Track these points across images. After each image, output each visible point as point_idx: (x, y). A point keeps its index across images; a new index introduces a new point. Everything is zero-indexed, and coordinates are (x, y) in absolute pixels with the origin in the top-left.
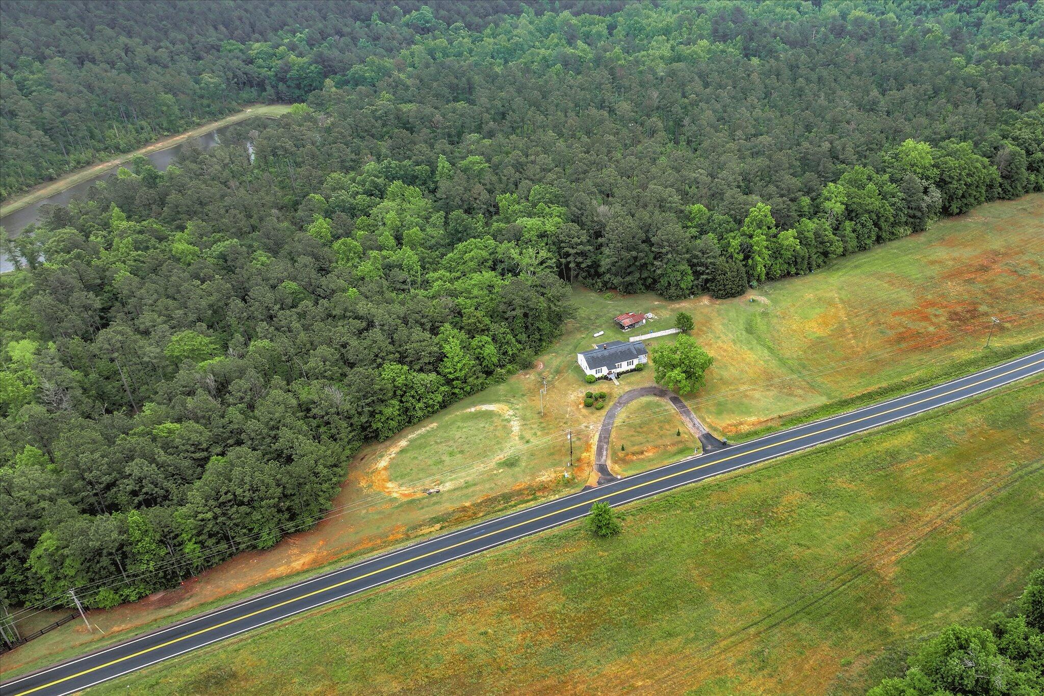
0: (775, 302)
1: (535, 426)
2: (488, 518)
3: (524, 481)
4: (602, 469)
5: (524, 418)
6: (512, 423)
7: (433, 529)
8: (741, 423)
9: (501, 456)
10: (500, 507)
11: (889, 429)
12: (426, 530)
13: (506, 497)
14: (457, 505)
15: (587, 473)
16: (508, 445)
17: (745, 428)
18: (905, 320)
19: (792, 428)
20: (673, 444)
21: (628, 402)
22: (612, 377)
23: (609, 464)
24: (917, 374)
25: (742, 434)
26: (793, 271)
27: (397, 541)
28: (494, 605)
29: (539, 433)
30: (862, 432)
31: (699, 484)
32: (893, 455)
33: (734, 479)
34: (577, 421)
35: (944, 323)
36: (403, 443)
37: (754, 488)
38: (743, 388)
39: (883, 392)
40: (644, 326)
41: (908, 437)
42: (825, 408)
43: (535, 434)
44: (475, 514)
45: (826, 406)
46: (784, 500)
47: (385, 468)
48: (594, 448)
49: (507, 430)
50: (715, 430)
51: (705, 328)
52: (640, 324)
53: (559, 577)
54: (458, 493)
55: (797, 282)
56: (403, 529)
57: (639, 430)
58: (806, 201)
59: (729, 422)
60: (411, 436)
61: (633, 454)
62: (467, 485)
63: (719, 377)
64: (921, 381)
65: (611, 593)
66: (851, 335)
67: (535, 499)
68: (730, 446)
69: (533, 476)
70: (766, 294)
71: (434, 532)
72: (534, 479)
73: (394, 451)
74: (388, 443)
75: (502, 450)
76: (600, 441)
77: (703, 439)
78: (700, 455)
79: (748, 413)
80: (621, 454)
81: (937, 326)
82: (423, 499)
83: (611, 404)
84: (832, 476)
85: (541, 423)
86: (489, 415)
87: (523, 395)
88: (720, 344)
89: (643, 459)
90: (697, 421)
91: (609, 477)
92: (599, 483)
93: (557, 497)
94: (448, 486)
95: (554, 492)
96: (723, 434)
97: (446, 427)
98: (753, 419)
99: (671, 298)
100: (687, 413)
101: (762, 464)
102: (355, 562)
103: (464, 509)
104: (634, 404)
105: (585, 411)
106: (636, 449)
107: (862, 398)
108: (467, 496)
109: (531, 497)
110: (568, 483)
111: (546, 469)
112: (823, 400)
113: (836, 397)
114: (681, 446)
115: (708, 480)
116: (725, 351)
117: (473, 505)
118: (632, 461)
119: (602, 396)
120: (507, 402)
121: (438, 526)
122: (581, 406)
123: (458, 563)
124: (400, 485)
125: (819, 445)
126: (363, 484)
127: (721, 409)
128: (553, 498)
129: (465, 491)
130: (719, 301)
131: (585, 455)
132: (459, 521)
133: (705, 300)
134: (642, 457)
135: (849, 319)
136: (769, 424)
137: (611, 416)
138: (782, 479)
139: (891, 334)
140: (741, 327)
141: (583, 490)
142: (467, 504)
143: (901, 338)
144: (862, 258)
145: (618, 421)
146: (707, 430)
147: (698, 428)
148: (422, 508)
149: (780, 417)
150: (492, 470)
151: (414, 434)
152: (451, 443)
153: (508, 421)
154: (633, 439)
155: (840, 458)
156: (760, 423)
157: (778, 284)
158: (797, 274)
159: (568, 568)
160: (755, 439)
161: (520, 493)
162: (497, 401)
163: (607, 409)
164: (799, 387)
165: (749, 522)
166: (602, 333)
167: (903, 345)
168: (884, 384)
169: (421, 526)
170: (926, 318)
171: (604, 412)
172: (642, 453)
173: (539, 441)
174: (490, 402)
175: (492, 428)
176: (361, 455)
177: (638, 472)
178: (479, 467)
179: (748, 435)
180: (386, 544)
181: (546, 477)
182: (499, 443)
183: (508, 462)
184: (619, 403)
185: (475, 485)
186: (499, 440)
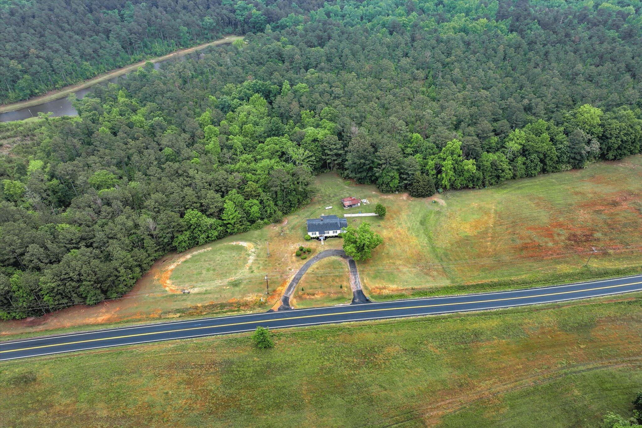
0: (449, 205)
1: (261, 262)
2: (207, 317)
3: (237, 298)
4: (286, 300)
5: (258, 256)
6: (250, 257)
7: (175, 316)
8: (385, 288)
9: (233, 278)
10: (217, 311)
11: (483, 314)
12: (171, 315)
13: (222, 306)
14: (194, 304)
15: (275, 301)
16: (241, 271)
17: (386, 292)
18: (534, 234)
19: (417, 298)
20: (335, 293)
21: (322, 258)
22: (322, 238)
23: (291, 298)
24: (523, 277)
25: (382, 295)
26: (471, 185)
27: (154, 319)
28: (180, 376)
29: (261, 267)
30: (462, 312)
31: (338, 324)
32: (477, 334)
33: (361, 328)
34: (287, 265)
35: (563, 241)
36: (189, 256)
37: (371, 336)
38: (398, 262)
39: (492, 285)
40: (358, 207)
41: (494, 323)
42: (446, 289)
43: (259, 268)
44: (201, 312)
45: (448, 287)
46: (386, 351)
47: (172, 270)
48: (288, 284)
49: (245, 260)
50: (366, 288)
51: (395, 216)
52: (356, 205)
53: (224, 368)
54: (199, 296)
55: (471, 194)
56: (160, 312)
57: (320, 279)
58: (494, 139)
59: (377, 286)
60: (195, 253)
61: (308, 294)
62: (206, 292)
63: (387, 252)
64: (524, 283)
65: (249, 387)
66: (490, 238)
67: (238, 311)
68: (370, 302)
69: (244, 295)
70: (446, 199)
71: (175, 318)
72: (242, 298)
73: (182, 259)
74: (181, 254)
75: (235, 274)
76: (293, 281)
77: (356, 294)
78: (348, 304)
79: (392, 281)
80: (300, 293)
81: (556, 243)
82: (179, 295)
83: (312, 256)
84: (427, 340)
85: (266, 261)
86: (241, 248)
87: (266, 240)
88: (399, 229)
89: (313, 299)
90: (358, 280)
91: (287, 307)
92: (279, 309)
93: (251, 312)
94: (196, 290)
95: (252, 308)
96: (370, 293)
97: (214, 252)
98: (394, 287)
99: (382, 191)
100: (354, 273)
101: (384, 320)
102: (127, 326)
103: (196, 308)
104: (325, 260)
105: (294, 258)
106: (311, 291)
107: (475, 287)
108: (202, 300)
109: (236, 309)
110: (262, 305)
111: (253, 292)
112: (446, 283)
113: (457, 282)
114: (340, 295)
115: (344, 324)
116: (400, 234)
117: (202, 306)
118: (306, 299)
119: (309, 251)
120: (255, 242)
121: (178, 315)
122: (294, 255)
123: (177, 342)
124: (173, 284)
125: (429, 316)
126: (156, 278)
127: (377, 276)
128: (248, 312)
129: (203, 296)
130: (413, 198)
131: (280, 288)
132: (191, 315)
133: (405, 196)
134: (312, 297)
135: (494, 227)
136: (404, 292)
137: (307, 266)
138: (392, 334)
139: (519, 242)
140: (419, 219)
141: (268, 312)
142: (199, 305)
143: (525, 247)
144: (527, 182)
145: (309, 270)
146: (362, 288)
147: (356, 285)
148: (176, 301)
149: (412, 289)
150: (224, 286)
151: (196, 252)
152: (212, 263)
153: (249, 255)
154: (313, 284)
155: (439, 328)
156: (397, 290)
157: (458, 193)
158: (473, 188)
159: (232, 363)
160: (389, 301)
161: (231, 305)
162: (250, 241)
163: (308, 260)
164: (436, 270)
165: (355, 360)
166: (331, 207)
167: (524, 253)
168: (496, 280)
169: (169, 312)
170: (551, 235)
171: (305, 262)
172: (314, 295)
173: (258, 273)
174: (246, 240)
175: (238, 258)
176: (164, 259)
177: (305, 307)
178: (218, 283)
179: (387, 297)
180: (148, 319)
181: (251, 298)
182: (236, 269)
183: (235, 284)
184: (317, 257)
185: (210, 293)
186: (237, 267)
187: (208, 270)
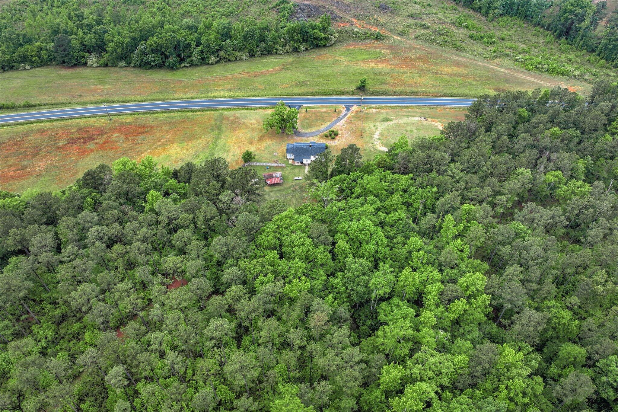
1: (368, 132)
3: (383, 111)
4: (348, 110)
5: (371, 137)
6: (378, 137)
9: (389, 123)
14: (414, 110)
15: (355, 110)
16: (384, 127)
21: (316, 131)
23: (344, 111)
29: (367, 128)
34: (346, 128)
43: (369, 128)
49: (382, 135)
54: (413, 115)
57: (321, 118)
62: (408, 116)
72: (380, 111)
75: (388, 126)
76: (342, 119)
78: (304, 105)
82: (428, 117)
83: (324, 133)
85: (364, 133)
87: (365, 150)
91: (347, 107)
92: (352, 106)
94: (416, 119)
105: (340, 132)
108: (409, 112)
111: (373, 113)
112: (227, 113)
119: (326, 136)
120: (375, 149)
122: (340, 135)
124: (437, 126)
129: (410, 114)
131: (352, 115)
137: (330, 126)
141: (361, 105)
145: (328, 124)
148: (429, 114)
150: (396, 119)
153: (379, 139)
154: (327, 116)
163: (329, 131)
164: (229, 120)
166: (296, 178)
171: (331, 129)
172: (328, 111)
173: (369, 125)
178: (400, 121)
182: (388, 129)
183: (387, 120)
184: (320, 132)
185: (405, 115)
186: (388, 131)
187: (412, 131)
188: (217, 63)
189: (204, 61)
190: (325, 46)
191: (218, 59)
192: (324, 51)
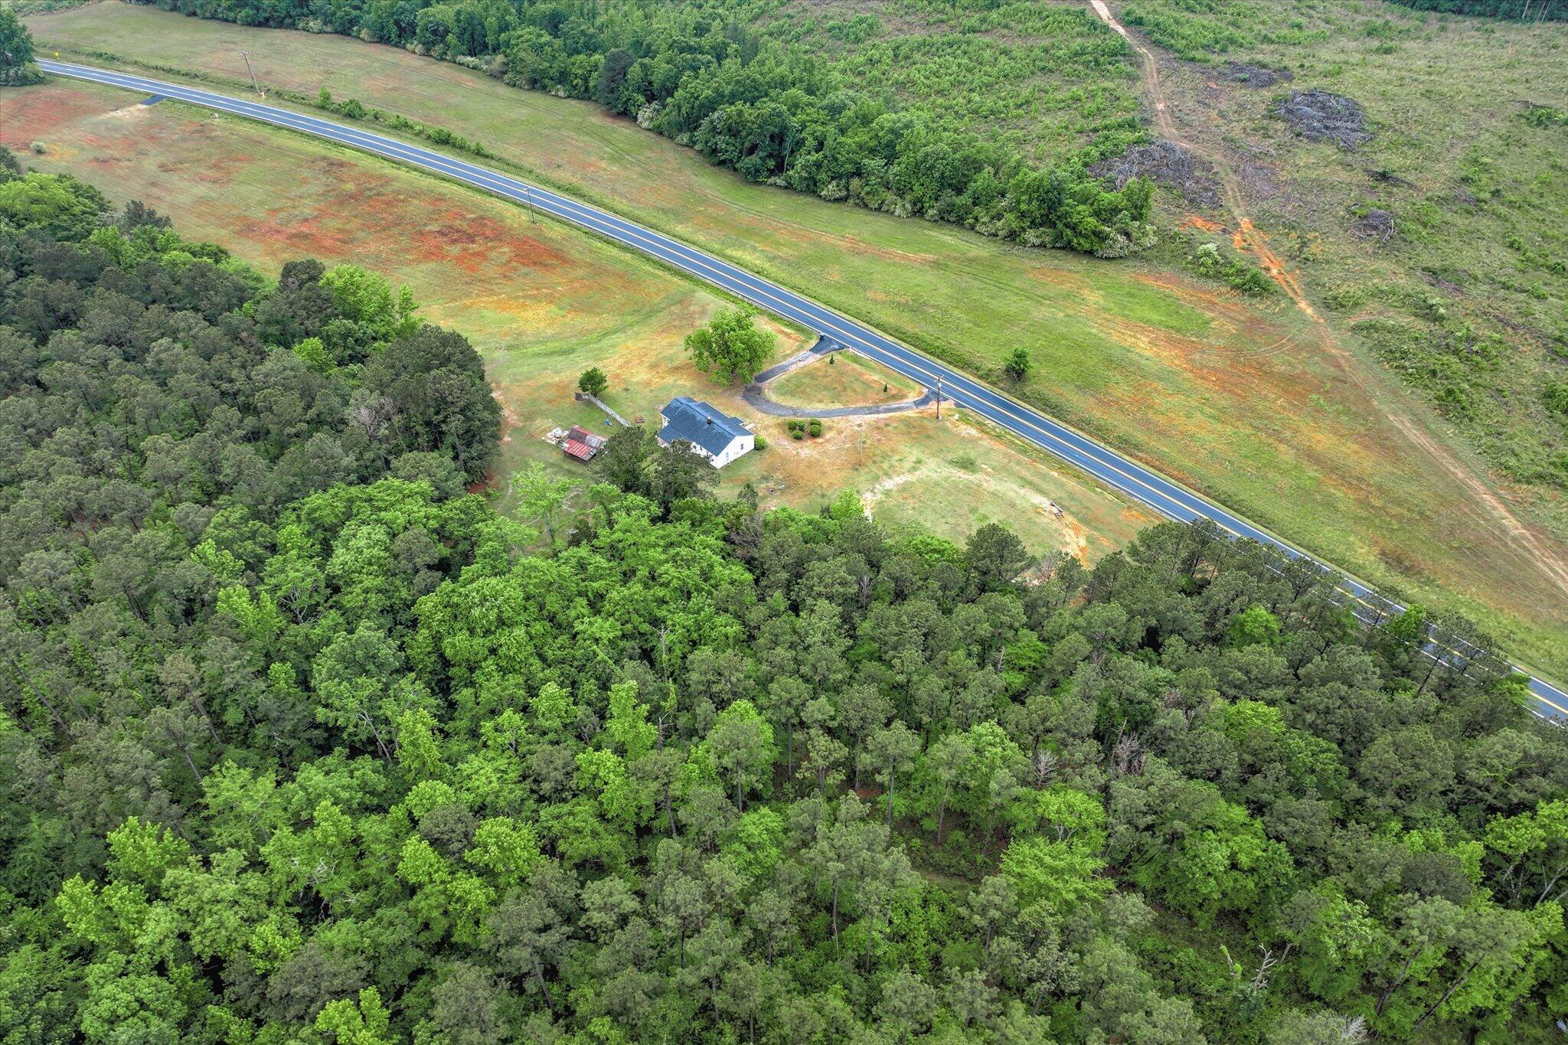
1: (886, 465)
3: (989, 443)
4: (922, 402)
5: (875, 480)
6: (889, 487)
9: (959, 473)
16: (935, 475)
21: (789, 408)
29: (898, 457)
34: (854, 436)
43: (900, 460)
48: (891, 414)
49: (906, 487)
50: (802, 347)
54: (1045, 486)
62: (1027, 484)
69: (973, 439)
72: (980, 437)
75: (947, 479)
76: (877, 412)
77: (823, 353)
78: (851, 350)
82: (1073, 513)
85: (875, 462)
90: (795, 359)
91: (930, 395)
92: (946, 399)
94: (1038, 499)
95: (984, 424)
96: (805, 342)
105: (829, 434)
108: (1044, 476)
111: (956, 433)
119: (791, 427)
122: (821, 441)
124: (1065, 544)
128: (993, 424)
129: (1037, 481)
131: (910, 417)
137: (829, 414)
142: (1055, 473)
145: (835, 406)
146: (805, 352)
148: (1087, 508)
150: (988, 474)
152: (964, 529)
153: (887, 492)
154: (859, 390)
173: (909, 453)
175: (911, 501)
177: (909, 380)
178: (991, 485)
181: (968, 430)
182: (937, 484)
183: (967, 465)
184: (794, 414)
185: (1022, 478)
186: (931, 487)
188: (837, 200)
189: (811, 187)
190: (1090, 253)
191: (844, 193)
192: (1077, 266)
